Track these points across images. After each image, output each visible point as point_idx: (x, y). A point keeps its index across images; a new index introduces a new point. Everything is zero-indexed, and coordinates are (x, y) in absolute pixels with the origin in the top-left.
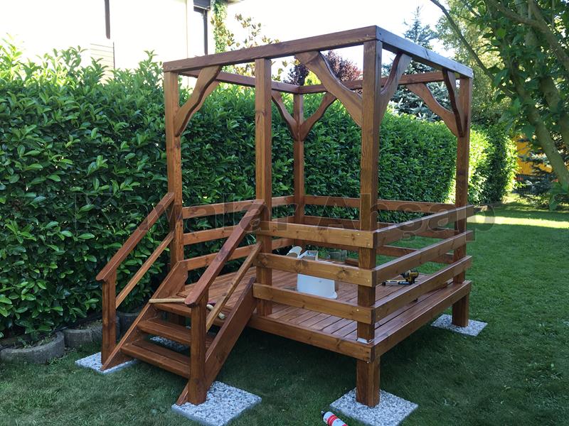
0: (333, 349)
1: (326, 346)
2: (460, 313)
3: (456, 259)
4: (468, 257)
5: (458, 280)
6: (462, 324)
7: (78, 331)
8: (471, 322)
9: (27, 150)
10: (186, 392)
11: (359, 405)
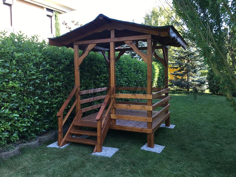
0: (140, 131)
1: (137, 131)
2: (167, 123)
3: (166, 105)
4: (169, 104)
5: (167, 112)
6: (169, 126)
7: (43, 137)
8: (171, 125)
9: (30, 72)
10: (95, 149)
11: (149, 148)
